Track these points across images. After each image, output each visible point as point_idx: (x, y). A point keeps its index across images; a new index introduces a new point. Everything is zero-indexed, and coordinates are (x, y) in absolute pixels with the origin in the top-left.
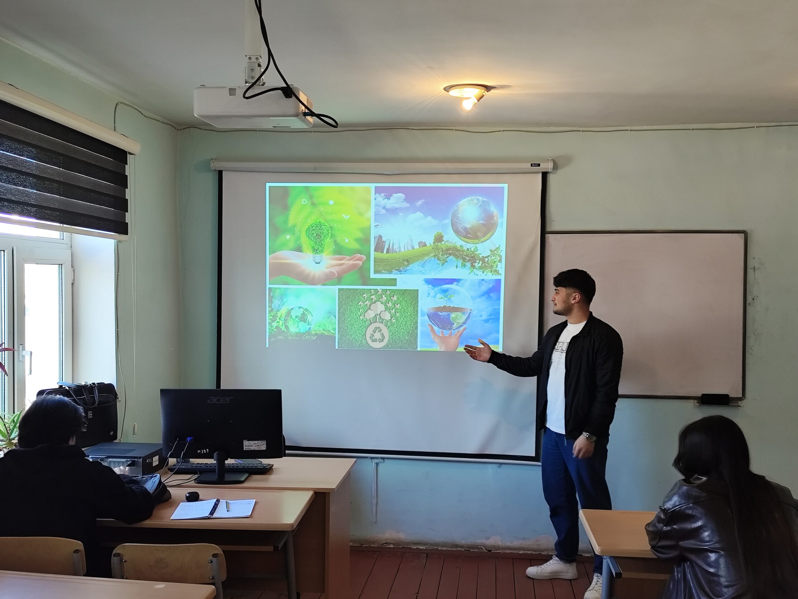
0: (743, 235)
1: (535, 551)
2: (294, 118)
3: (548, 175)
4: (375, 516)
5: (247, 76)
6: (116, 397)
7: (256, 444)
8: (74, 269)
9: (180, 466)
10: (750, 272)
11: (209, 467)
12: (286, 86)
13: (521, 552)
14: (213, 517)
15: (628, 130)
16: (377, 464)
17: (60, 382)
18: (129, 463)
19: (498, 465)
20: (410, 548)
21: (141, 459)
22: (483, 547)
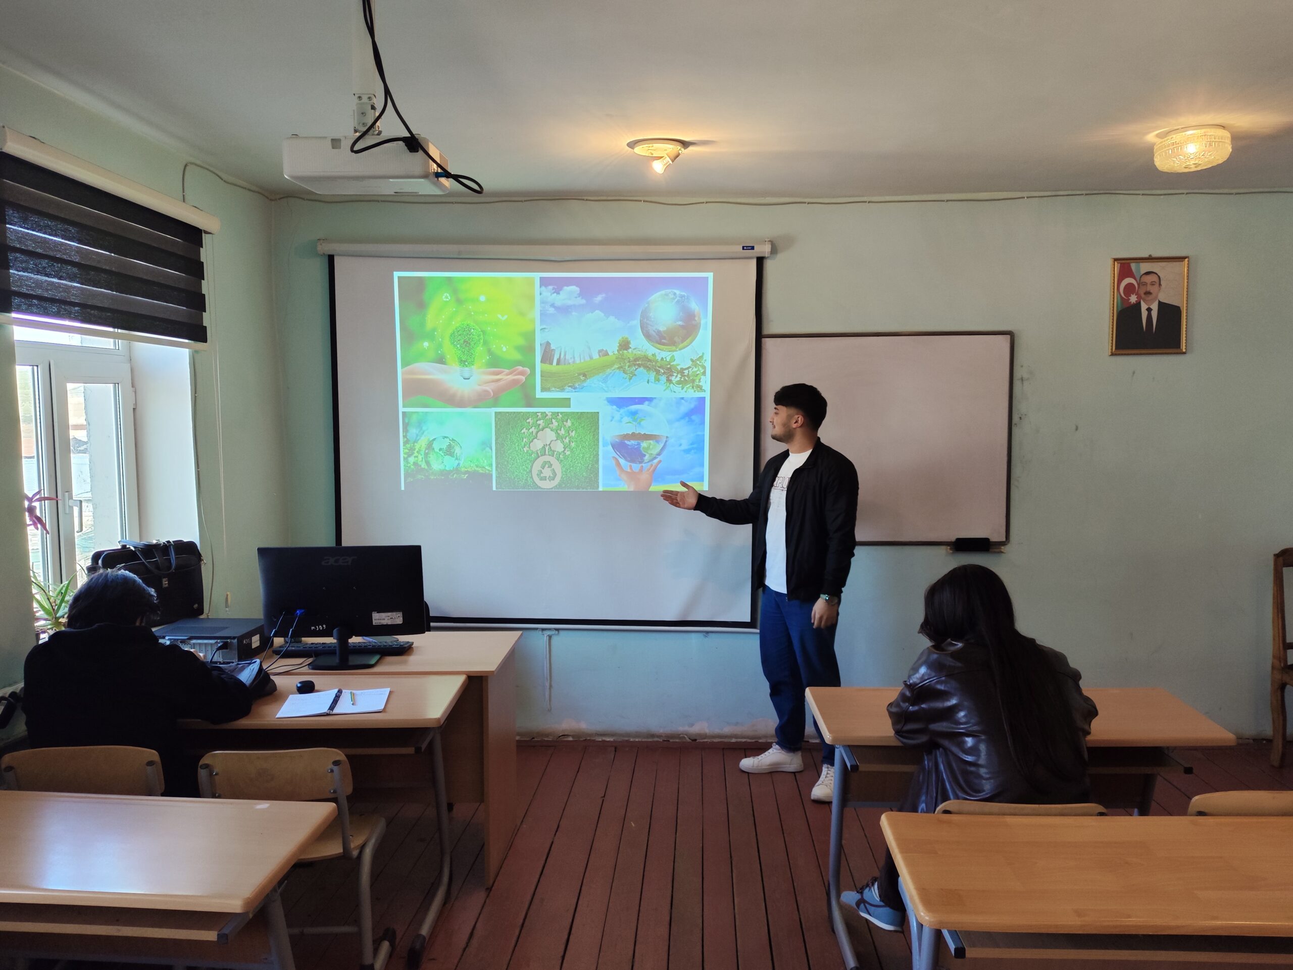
0: (1008, 337)
1: (750, 739)
2: (423, 180)
3: (765, 260)
4: (548, 701)
5: (356, 121)
6: (200, 558)
7: (389, 616)
8: (135, 390)
9: (288, 647)
10: (1017, 384)
11: (327, 648)
12: (409, 135)
13: (734, 740)
14: (333, 713)
15: (866, 202)
16: (550, 637)
17: (123, 540)
18: (219, 645)
19: (704, 634)
20: (594, 741)
21: (236, 640)
22: (686, 736)
